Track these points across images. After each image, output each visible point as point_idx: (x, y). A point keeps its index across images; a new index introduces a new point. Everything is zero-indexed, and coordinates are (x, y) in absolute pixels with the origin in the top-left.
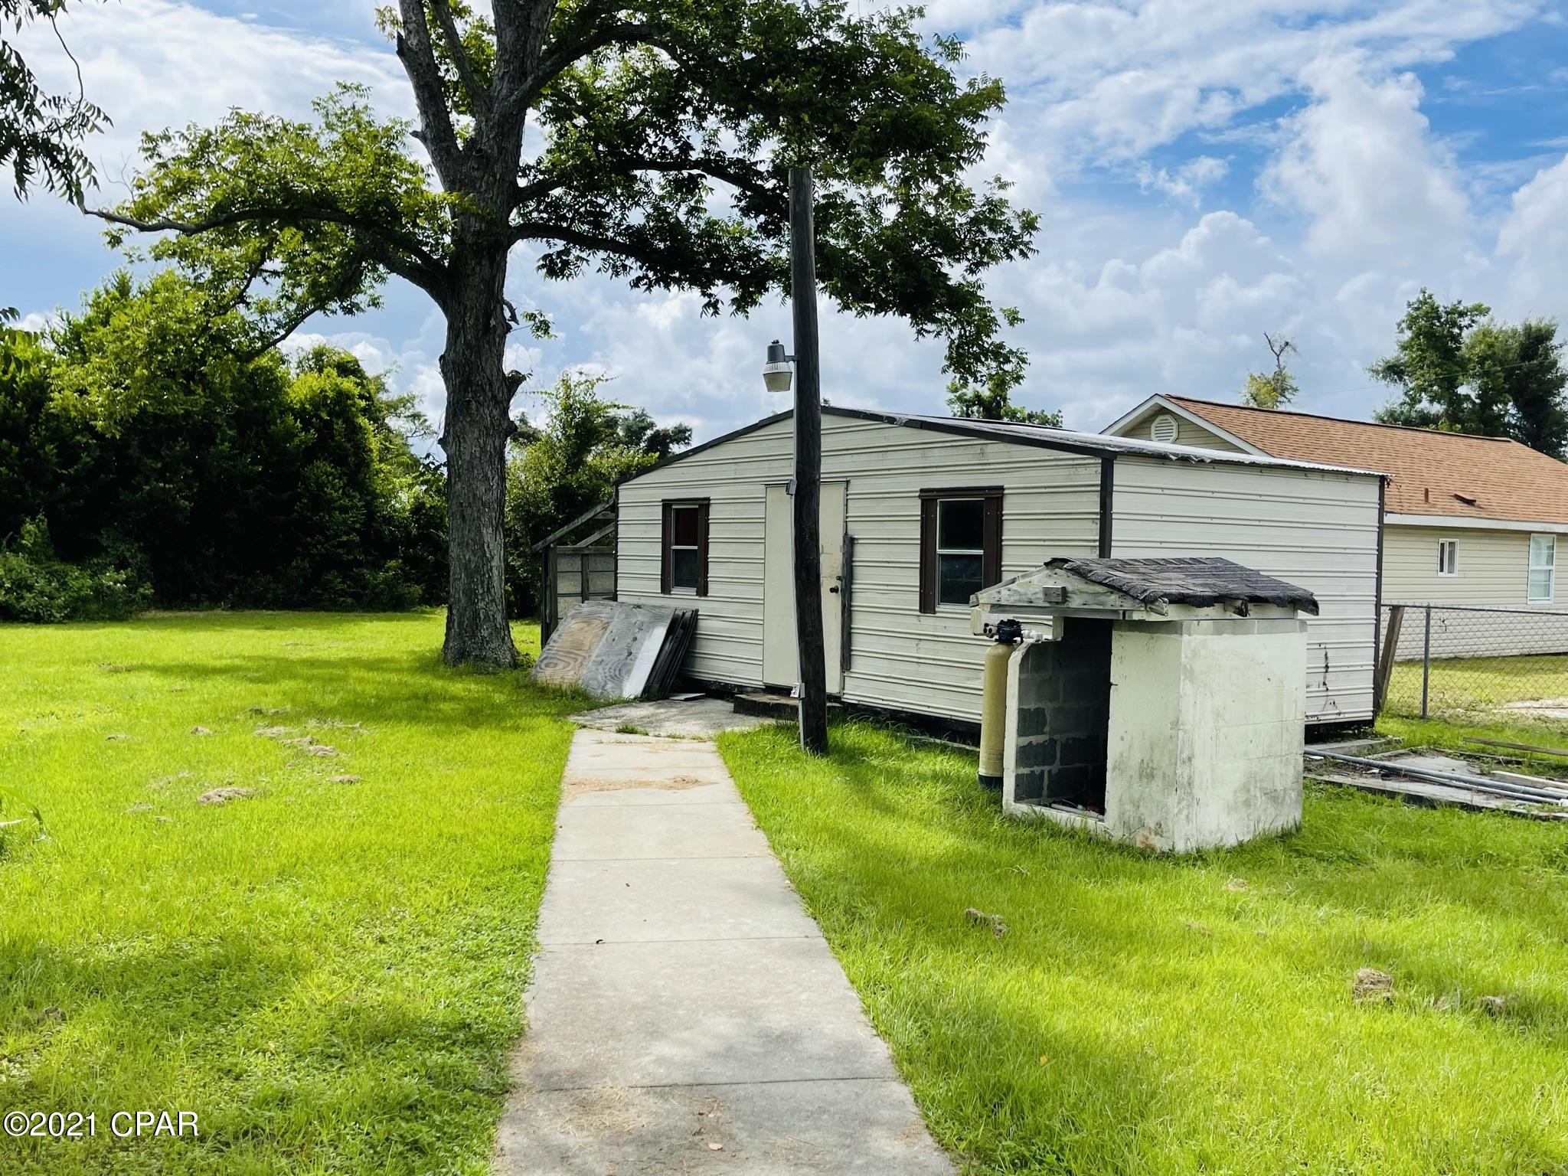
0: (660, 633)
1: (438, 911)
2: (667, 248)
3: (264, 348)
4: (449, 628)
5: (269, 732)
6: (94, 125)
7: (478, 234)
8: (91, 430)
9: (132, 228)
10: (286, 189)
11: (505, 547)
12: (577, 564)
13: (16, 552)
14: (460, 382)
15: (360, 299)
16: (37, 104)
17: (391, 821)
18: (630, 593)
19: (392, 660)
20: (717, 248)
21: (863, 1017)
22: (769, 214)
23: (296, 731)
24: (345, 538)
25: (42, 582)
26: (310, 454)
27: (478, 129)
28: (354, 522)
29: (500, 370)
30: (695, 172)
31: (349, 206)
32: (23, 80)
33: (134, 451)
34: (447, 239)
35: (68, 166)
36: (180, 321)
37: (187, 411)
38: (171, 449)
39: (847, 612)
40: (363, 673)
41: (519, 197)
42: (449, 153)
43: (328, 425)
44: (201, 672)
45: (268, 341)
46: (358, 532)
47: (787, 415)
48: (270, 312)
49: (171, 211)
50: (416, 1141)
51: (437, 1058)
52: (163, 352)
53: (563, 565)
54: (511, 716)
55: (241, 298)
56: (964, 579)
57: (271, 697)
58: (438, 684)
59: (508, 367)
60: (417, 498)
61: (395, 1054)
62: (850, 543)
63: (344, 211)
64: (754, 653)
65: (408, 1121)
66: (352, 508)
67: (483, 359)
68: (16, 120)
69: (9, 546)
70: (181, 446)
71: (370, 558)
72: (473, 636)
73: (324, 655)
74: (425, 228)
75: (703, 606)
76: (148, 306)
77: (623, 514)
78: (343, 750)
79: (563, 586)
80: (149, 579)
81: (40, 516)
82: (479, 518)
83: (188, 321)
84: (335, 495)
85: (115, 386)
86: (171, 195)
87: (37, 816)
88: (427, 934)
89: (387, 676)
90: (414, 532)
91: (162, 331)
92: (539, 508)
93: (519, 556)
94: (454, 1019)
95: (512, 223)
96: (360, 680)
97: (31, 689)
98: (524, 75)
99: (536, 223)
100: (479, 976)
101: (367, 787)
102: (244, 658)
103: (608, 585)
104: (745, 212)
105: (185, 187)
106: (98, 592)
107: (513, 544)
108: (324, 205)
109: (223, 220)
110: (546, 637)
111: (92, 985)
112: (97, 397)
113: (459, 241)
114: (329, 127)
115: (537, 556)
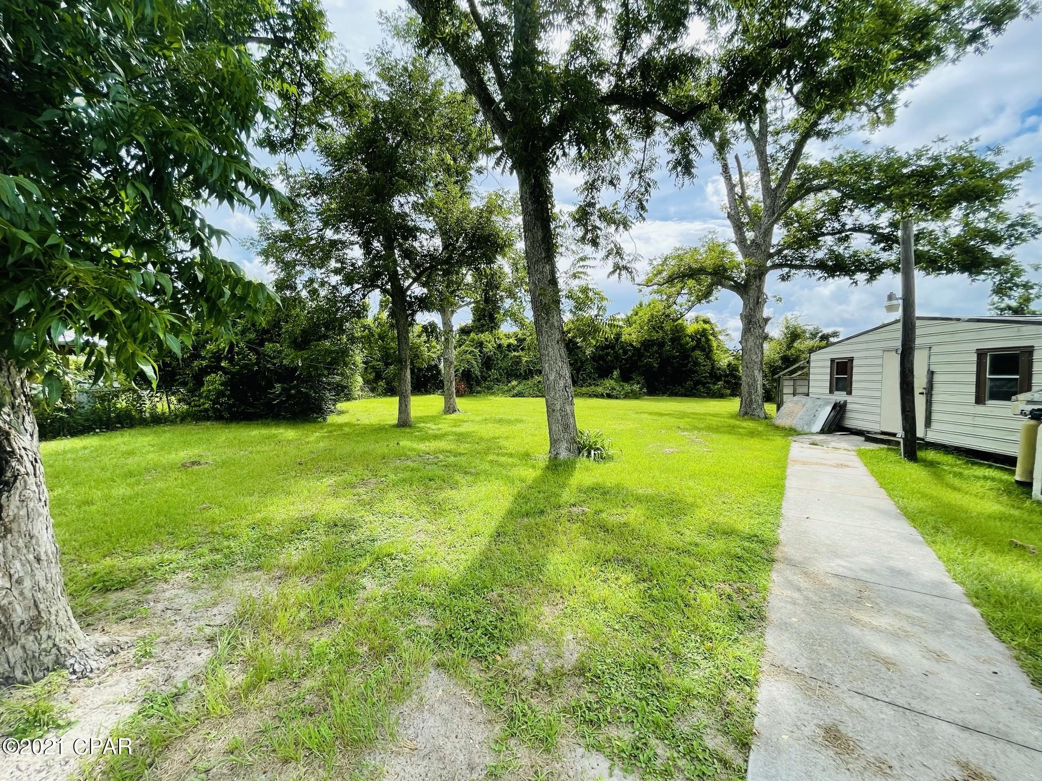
0: (829, 408)
1: (743, 497)
2: (834, 265)
3: (681, 317)
4: (741, 404)
5: (682, 434)
6: (639, 260)
7: (755, 271)
8: (631, 345)
9: (645, 287)
10: (690, 268)
11: (763, 377)
12: (792, 383)
13: (612, 380)
14: (747, 322)
15: (711, 298)
16: (624, 257)
17: (725, 466)
18: (815, 393)
19: (721, 414)
20: (858, 261)
21: (947, 573)
22: (886, 242)
23: (691, 434)
24: (704, 375)
25: (618, 388)
26: (694, 349)
27: (756, 237)
28: (707, 370)
29: (762, 316)
30: (848, 233)
31: (710, 269)
32: (621, 250)
33: (642, 351)
34: (743, 274)
35: (631, 272)
36: (657, 312)
37: (657, 338)
38: (652, 349)
39: (929, 403)
40: (711, 418)
41: (771, 256)
42: (744, 246)
43: (700, 339)
44: (661, 415)
45: (682, 315)
46: (709, 373)
47: (897, 322)
48: (683, 306)
49: (655, 281)
51: (746, 544)
52: (652, 321)
53: (786, 383)
54: (766, 435)
55: (675, 303)
56: (1005, 389)
57: (682, 423)
58: (737, 423)
59: (765, 315)
60: (729, 361)
61: (732, 539)
62: (931, 374)
63: (708, 271)
64: (876, 418)
65: (738, 562)
66: (707, 365)
67: (756, 313)
68: (619, 262)
69: (610, 378)
70: (655, 348)
71: (712, 381)
72: (750, 407)
73: (698, 411)
74: (735, 272)
75: (849, 399)
76: (649, 309)
77: (812, 364)
78: (707, 441)
79: (785, 391)
80: (646, 387)
81: (618, 370)
82: (753, 367)
83: (659, 312)
84: (701, 361)
85: (639, 332)
86: (656, 275)
87: (621, 451)
88: (740, 504)
89: (719, 419)
90: (728, 372)
91: (652, 316)
92: (775, 363)
93: (767, 380)
94: (752, 533)
95: (768, 265)
96: (710, 420)
97: (616, 417)
98: (774, 214)
99: (777, 264)
100: (760, 520)
101: (716, 454)
103: (805, 390)
104: (874, 244)
105: (660, 272)
106: (632, 391)
107: (765, 376)
108: (702, 270)
109: (670, 280)
110: (778, 409)
111: (639, 499)
112: (634, 336)
113: (748, 275)
114: (703, 246)
115: (774, 380)
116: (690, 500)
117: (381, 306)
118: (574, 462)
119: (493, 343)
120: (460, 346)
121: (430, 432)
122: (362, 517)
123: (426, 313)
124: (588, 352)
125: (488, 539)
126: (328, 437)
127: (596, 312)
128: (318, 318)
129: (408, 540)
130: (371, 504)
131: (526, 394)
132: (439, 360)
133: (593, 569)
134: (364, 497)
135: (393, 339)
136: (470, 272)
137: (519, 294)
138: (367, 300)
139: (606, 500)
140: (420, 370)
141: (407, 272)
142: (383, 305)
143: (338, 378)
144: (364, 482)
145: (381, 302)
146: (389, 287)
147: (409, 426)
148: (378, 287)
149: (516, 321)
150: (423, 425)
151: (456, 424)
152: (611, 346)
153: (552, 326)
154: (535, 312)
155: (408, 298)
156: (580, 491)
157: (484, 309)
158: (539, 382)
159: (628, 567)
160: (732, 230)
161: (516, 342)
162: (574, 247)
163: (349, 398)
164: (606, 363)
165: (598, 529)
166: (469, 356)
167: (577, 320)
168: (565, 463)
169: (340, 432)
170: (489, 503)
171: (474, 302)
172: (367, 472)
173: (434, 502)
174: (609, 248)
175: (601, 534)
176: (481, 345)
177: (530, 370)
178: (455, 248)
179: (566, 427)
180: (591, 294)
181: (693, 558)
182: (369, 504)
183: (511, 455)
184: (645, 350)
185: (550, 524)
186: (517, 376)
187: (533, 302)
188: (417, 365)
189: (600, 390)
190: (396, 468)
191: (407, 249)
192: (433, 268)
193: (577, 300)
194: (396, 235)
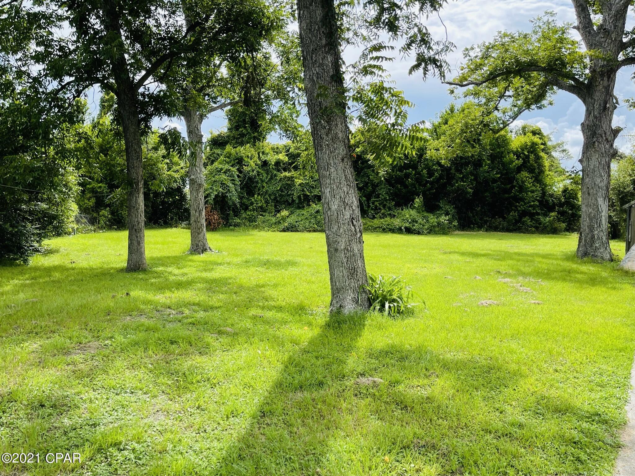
1: (581, 363)
3: (504, 127)
4: (580, 242)
5: (503, 280)
6: (451, 50)
7: (603, 66)
8: (439, 164)
9: (458, 86)
10: (517, 61)
11: (609, 206)
13: (412, 209)
14: (591, 134)
15: (544, 102)
16: (431, 45)
17: (558, 322)
19: (554, 255)
23: (514, 281)
24: (532, 203)
25: (421, 220)
26: (519, 169)
27: (605, 20)
28: (537, 197)
29: (610, 126)
31: (544, 64)
32: (427, 37)
33: (453, 171)
34: (587, 71)
35: (441, 66)
36: (473, 120)
37: (472, 155)
38: (466, 169)
40: (540, 259)
41: (623, 46)
42: (590, 33)
43: (528, 157)
44: (476, 255)
45: (505, 125)
46: (538, 201)
48: (507, 112)
50: (579, 457)
51: (585, 425)
52: (466, 132)
54: (611, 283)
55: (496, 108)
57: (503, 266)
58: (574, 266)
59: (614, 125)
60: (565, 186)
61: (567, 419)
63: (540, 66)
65: (575, 448)
66: (536, 191)
67: (602, 123)
68: (424, 53)
69: (410, 207)
70: (470, 168)
71: (543, 212)
72: (591, 246)
73: (524, 251)
74: (577, 68)
76: (462, 115)
78: (534, 290)
80: (456, 219)
81: (421, 196)
82: (597, 194)
83: (475, 119)
84: (529, 185)
85: (449, 147)
86: (473, 71)
87: (424, 303)
88: (577, 372)
89: (551, 261)
90: (563, 200)
91: (466, 125)
92: (625, 189)
93: (614, 211)
94: (592, 411)
95: (619, 59)
96: (540, 262)
97: (418, 258)
99: (632, 57)
100: (603, 394)
101: (546, 306)
102: (492, 251)
105: (478, 67)
106: (439, 224)
107: (612, 205)
108: (533, 65)
109: (491, 78)
110: (628, 249)
111: (446, 366)
112: (442, 152)
113: (593, 71)
114: (535, 32)
115: (623, 211)
116: (513, 367)
117: (103, 107)
118: (363, 318)
119: (256, 158)
120: (212, 163)
121: (172, 278)
122: (78, 394)
123: (165, 118)
124: (382, 172)
125: (249, 420)
126: (31, 285)
127: (393, 120)
128: (14, 122)
129: (142, 423)
130: (90, 375)
131: (301, 227)
132: (184, 181)
133: (387, 458)
134: (82, 366)
135: (119, 153)
136: (225, 63)
137: (291, 94)
138: (82, 98)
139: (404, 368)
140: (157, 194)
141: (138, 61)
142: (105, 106)
143: (44, 206)
144: (81, 346)
145: (103, 101)
146: (112, 81)
147: (144, 270)
148: (97, 80)
149: (286, 131)
150: (161, 268)
151: (208, 266)
152: (413, 165)
153: (335, 139)
154: (312, 119)
155: (140, 98)
156: (371, 356)
157: (243, 113)
158: (318, 212)
159: (432, 455)
160: (574, 10)
161: (286, 159)
162: (364, 32)
163: (59, 232)
164: (406, 186)
165: (393, 406)
166: (224, 177)
167: (369, 131)
168: (351, 318)
169: (47, 279)
170: (251, 373)
171: (230, 104)
172: (86, 333)
173: (177, 372)
174: (412, 33)
175: (398, 413)
176: (239, 161)
177: (306, 196)
178: (203, 30)
179: (353, 272)
180: (386, 96)
181: (516, 443)
182: (88, 376)
183: (280, 309)
184: (457, 170)
185: (331, 399)
186: (289, 204)
187: (309, 105)
188: (153, 188)
189: (397, 222)
190: (125, 328)
191: (137, 30)
192: (174, 56)
193: (368, 103)
194: (122, 8)
